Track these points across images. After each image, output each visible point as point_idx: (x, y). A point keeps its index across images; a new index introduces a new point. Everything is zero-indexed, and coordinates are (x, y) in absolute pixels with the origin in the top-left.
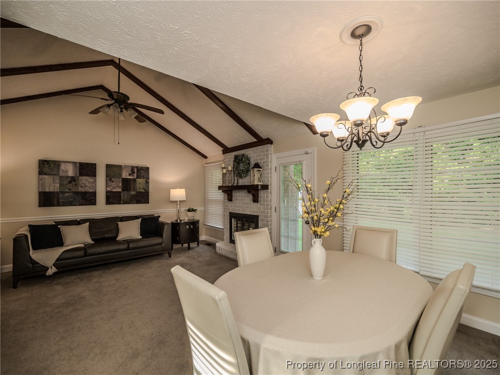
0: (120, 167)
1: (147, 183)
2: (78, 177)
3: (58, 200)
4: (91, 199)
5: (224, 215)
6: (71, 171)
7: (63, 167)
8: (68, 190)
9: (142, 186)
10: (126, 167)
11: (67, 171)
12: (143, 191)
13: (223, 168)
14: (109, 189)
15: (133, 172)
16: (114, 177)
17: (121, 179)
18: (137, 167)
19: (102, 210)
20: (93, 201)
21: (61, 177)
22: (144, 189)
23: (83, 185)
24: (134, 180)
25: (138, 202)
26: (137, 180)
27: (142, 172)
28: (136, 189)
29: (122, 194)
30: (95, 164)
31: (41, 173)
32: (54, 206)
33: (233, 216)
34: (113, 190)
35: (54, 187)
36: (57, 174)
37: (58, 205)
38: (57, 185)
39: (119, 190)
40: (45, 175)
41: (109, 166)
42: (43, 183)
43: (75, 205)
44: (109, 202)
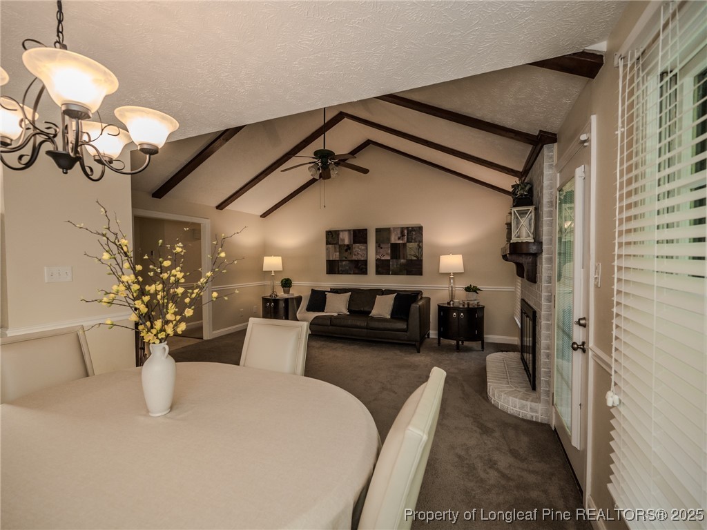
0: (388, 230)
1: (420, 247)
2: (352, 246)
3: (338, 268)
4: (363, 268)
6: (346, 239)
7: (341, 235)
8: (344, 259)
9: (413, 253)
10: (395, 229)
11: (343, 240)
12: (415, 258)
14: (378, 257)
15: (403, 235)
16: (383, 242)
17: (390, 245)
18: (407, 228)
19: (371, 281)
20: (365, 270)
21: (340, 246)
22: (416, 257)
23: (356, 253)
24: (404, 245)
25: (409, 273)
26: (408, 244)
27: (414, 233)
28: (407, 256)
29: (391, 263)
30: (366, 230)
31: (328, 243)
32: (335, 274)
34: (382, 258)
35: (336, 256)
36: (337, 243)
37: (339, 273)
38: (338, 254)
39: (389, 258)
40: (330, 244)
41: (378, 231)
42: (329, 252)
43: (350, 274)
44: (378, 272)
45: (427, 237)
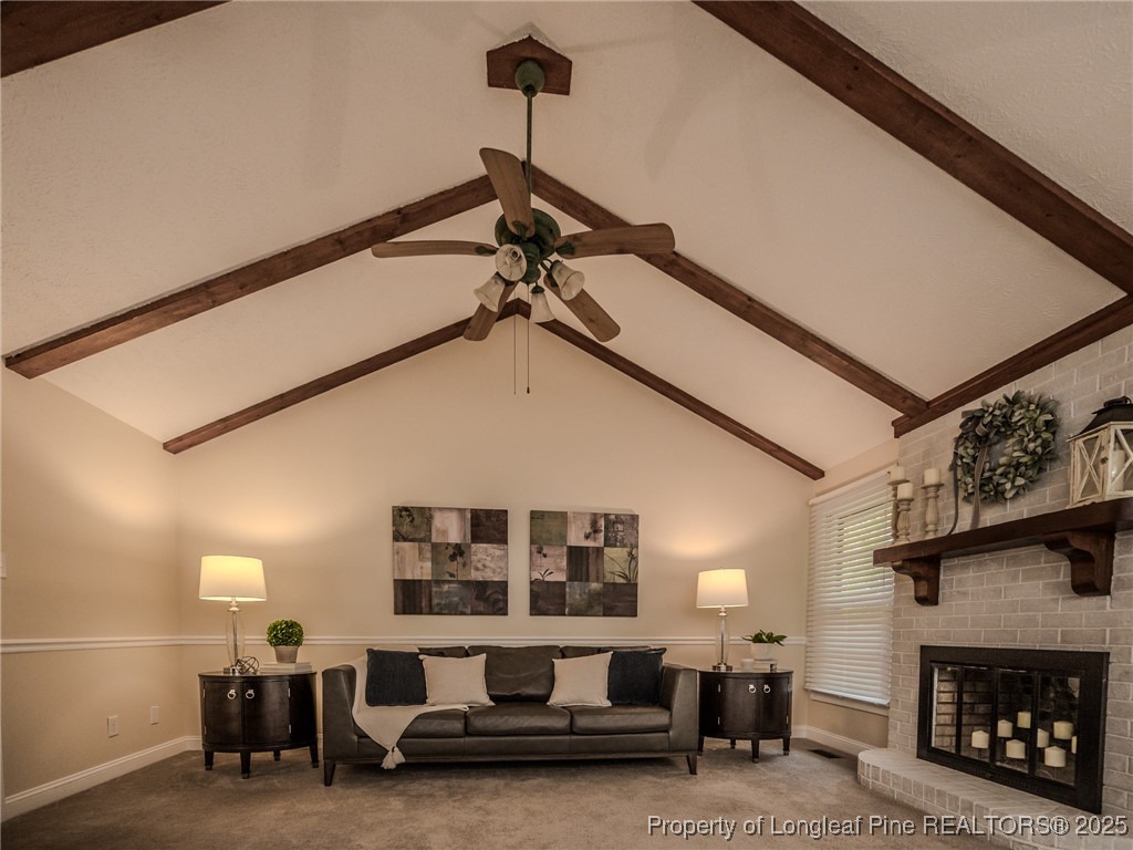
0: (562, 517)
1: (633, 558)
2: (470, 547)
3: (430, 600)
4: (497, 601)
5: (895, 659)
6: (451, 530)
7: (438, 521)
8: (447, 577)
9: (618, 569)
10: (578, 515)
11: (444, 533)
12: (622, 581)
13: (895, 484)
14: (536, 575)
15: (595, 530)
16: (549, 543)
17: (565, 549)
18: (606, 515)
19: (519, 629)
20: (501, 604)
21: (435, 547)
22: (625, 577)
23: (480, 565)
24: (599, 551)
25: (609, 611)
26: (607, 550)
27: (620, 527)
28: (604, 577)
29: (567, 590)
30: (506, 512)
31: (398, 536)
32: (421, 613)
33: (932, 658)
34: (547, 579)
35: (421, 570)
36: (427, 539)
37: (431, 613)
38: (429, 564)
39: (562, 577)
40: (405, 540)
41: (536, 517)
42: (402, 560)
43: (463, 613)
44: (536, 609)
45: (647, 537)
